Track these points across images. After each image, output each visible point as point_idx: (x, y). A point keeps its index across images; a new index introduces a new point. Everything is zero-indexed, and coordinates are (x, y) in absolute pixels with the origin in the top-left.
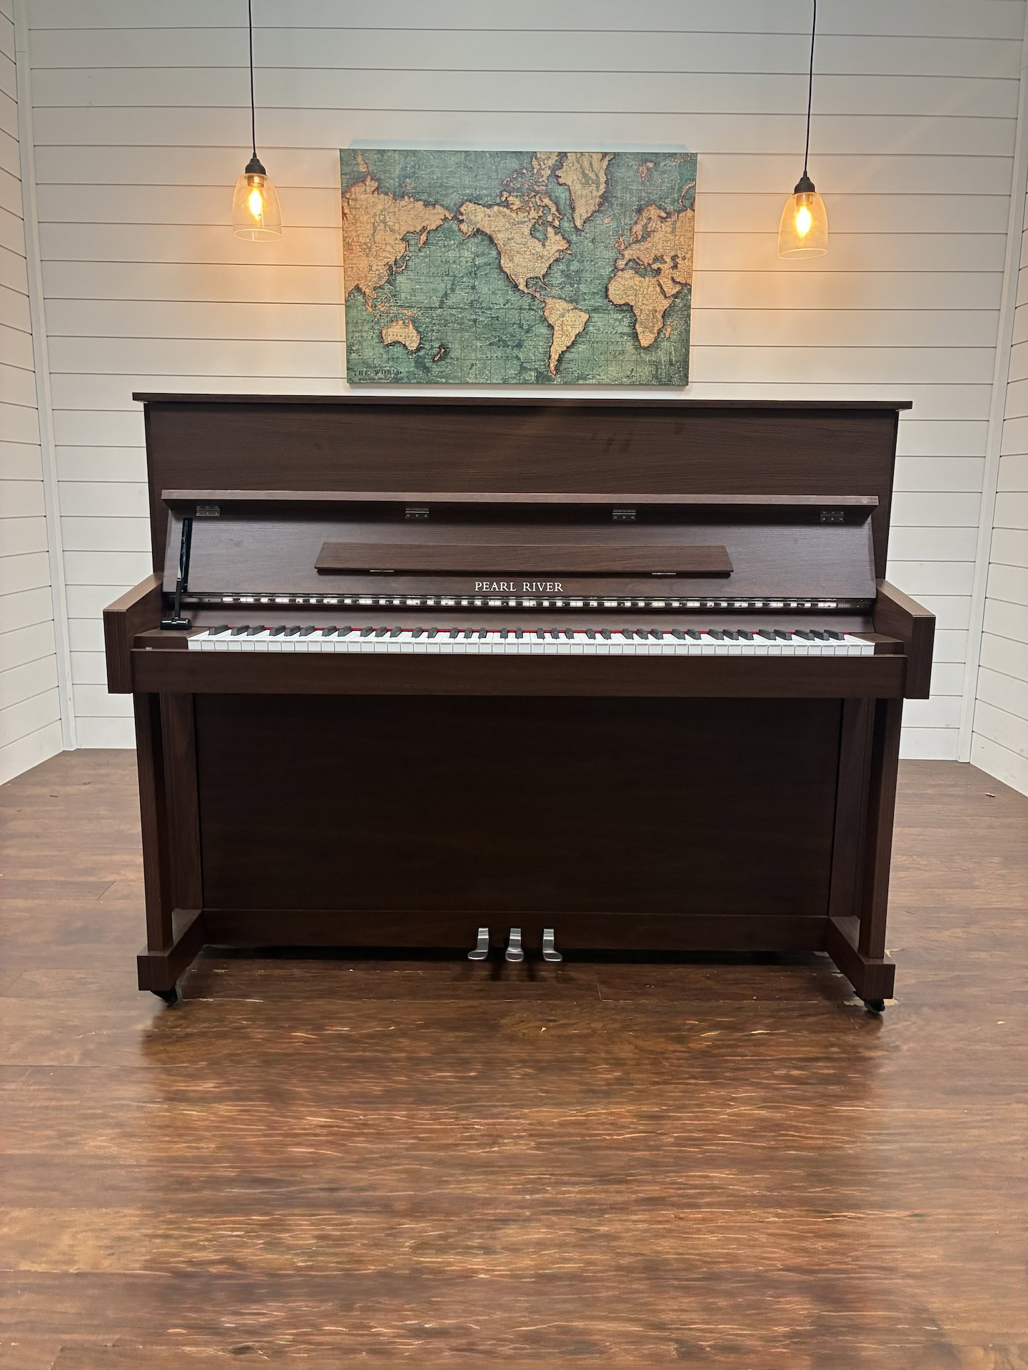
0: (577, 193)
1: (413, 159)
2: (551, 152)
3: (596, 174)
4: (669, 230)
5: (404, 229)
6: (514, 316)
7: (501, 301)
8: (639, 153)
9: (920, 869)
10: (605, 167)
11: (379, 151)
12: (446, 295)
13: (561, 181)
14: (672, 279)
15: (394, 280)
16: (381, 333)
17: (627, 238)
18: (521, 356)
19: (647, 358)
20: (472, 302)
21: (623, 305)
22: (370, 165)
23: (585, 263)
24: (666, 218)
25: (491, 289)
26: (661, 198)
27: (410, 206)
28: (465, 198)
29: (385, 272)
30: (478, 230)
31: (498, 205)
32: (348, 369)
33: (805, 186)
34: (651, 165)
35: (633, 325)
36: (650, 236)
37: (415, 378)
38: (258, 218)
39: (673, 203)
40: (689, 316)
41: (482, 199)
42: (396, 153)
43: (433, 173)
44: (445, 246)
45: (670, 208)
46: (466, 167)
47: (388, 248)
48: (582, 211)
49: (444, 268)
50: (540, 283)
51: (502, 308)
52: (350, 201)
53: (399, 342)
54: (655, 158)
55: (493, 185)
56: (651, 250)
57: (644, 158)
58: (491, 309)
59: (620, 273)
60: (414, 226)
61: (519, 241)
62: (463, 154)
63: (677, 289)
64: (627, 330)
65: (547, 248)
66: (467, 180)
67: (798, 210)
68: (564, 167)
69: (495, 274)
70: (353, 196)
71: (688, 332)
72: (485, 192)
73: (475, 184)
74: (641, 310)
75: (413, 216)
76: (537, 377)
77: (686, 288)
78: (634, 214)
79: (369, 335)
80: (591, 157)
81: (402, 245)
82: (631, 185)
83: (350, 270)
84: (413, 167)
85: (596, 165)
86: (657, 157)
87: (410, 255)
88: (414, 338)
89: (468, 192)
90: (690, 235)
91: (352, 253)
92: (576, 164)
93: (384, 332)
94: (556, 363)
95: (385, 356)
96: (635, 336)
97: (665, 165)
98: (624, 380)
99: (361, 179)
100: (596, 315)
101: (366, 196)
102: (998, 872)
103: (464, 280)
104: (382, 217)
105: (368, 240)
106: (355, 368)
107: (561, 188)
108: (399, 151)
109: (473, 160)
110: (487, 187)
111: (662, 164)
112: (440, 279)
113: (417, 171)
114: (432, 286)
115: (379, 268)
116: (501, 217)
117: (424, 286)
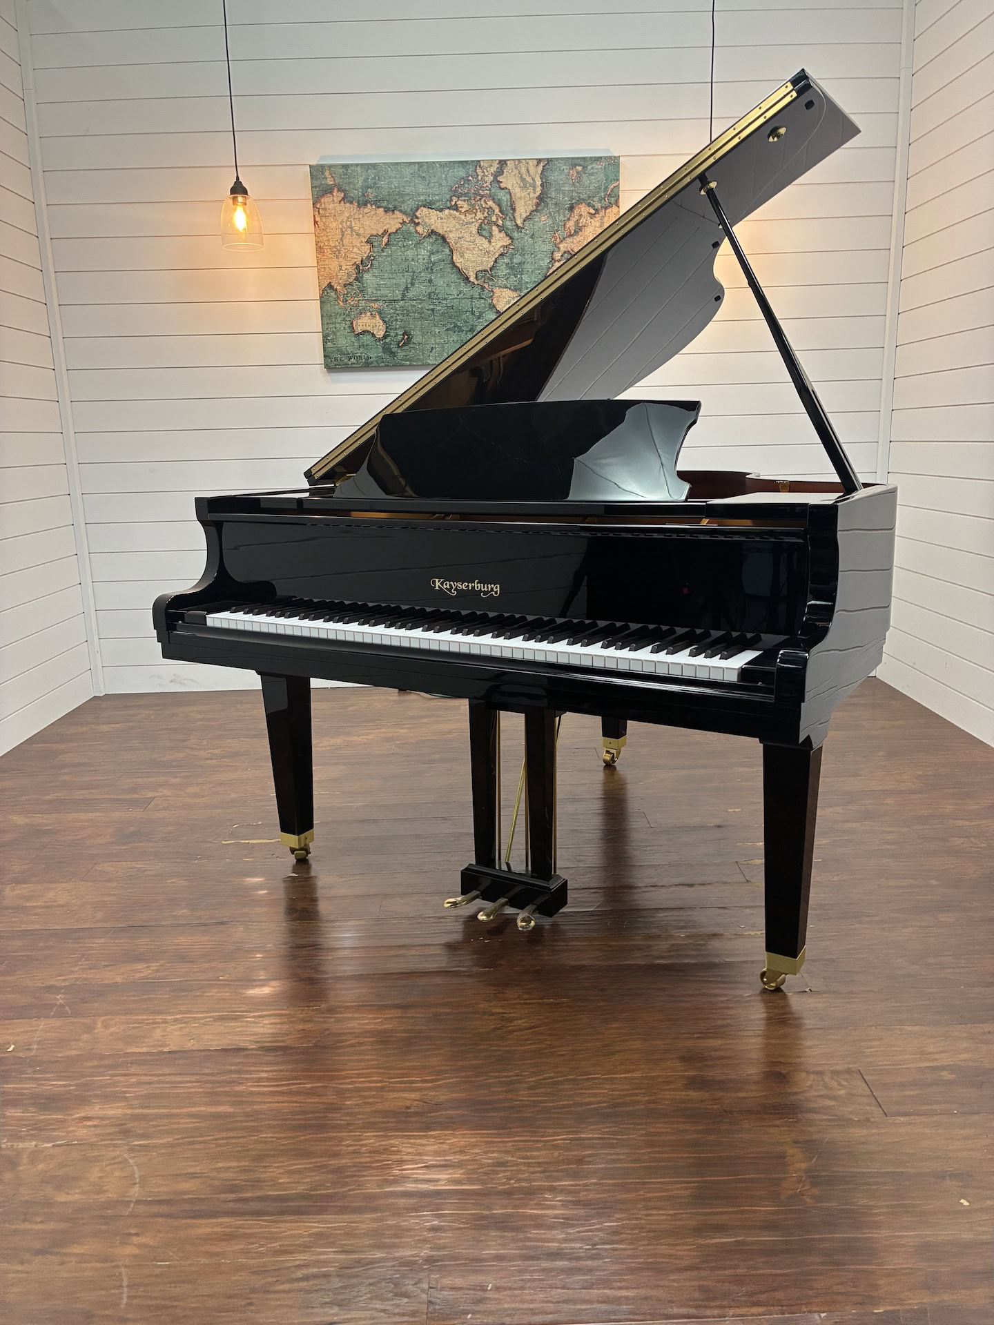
0: (517, 195)
1: (374, 171)
2: (492, 161)
3: (532, 178)
4: (597, 224)
5: (368, 233)
6: (467, 305)
7: (455, 292)
8: (569, 158)
10: (540, 172)
11: (343, 165)
12: (407, 288)
13: (503, 185)
15: (362, 277)
16: (352, 324)
17: (561, 233)
20: (430, 294)
22: (336, 178)
23: (526, 257)
24: (595, 214)
25: (445, 283)
26: (589, 197)
27: (373, 213)
28: (420, 204)
29: (353, 271)
30: (432, 231)
31: (449, 208)
32: (325, 356)
34: (580, 168)
36: (581, 231)
37: (383, 362)
38: (243, 232)
39: (600, 200)
41: (434, 204)
42: (359, 166)
43: (391, 183)
44: (404, 246)
45: (598, 205)
46: (420, 176)
47: (355, 250)
48: (522, 211)
49: (404, 266)
50: (488, 275)
51: (456, 298)
52: (320, 210)
53: (368, 331)
54: (582, 162)
55: (444, 192)
57: (574, 162)
58: (446, 299)
59: (557, 263)
60: (377, 230)
61: (468, 239)
62: (417, 165)
65: (493, 244)
66: (421, 188)
68: (504, 175)
69: (449, 269)
70: (323, 206)
72: (437, 198)
73: (428, 191)
75: (375, 222)
78: (567, 212)
79: (342, 326)
80: (528, 163)
81: (367, 247)
82: (564, 186)
83: (323, 270)
84: (374, 178)
85: (532, 170)
86: (585, 162)
87: (374, 255)
88: (381, 327)
89: (422, 198)
91: (324, 256)
92: (514, 170)
93: (354, 323)
95: (356, 344)
97: (592, 168)
99: (328, 191)
101: (335, 205)
102: (881, 763)
103: (422, 274)
105: (337, 244)
106: (331, 355)
107: (503, 191)
108: (361, 165)
109: (426, 170)
110: (439, 192)
111: (589, 167)
112: (402, 274)
113: (377, 182)
114: (394, 281)
115: (348, 267)
116: (451, 219)
117: (388, 282)
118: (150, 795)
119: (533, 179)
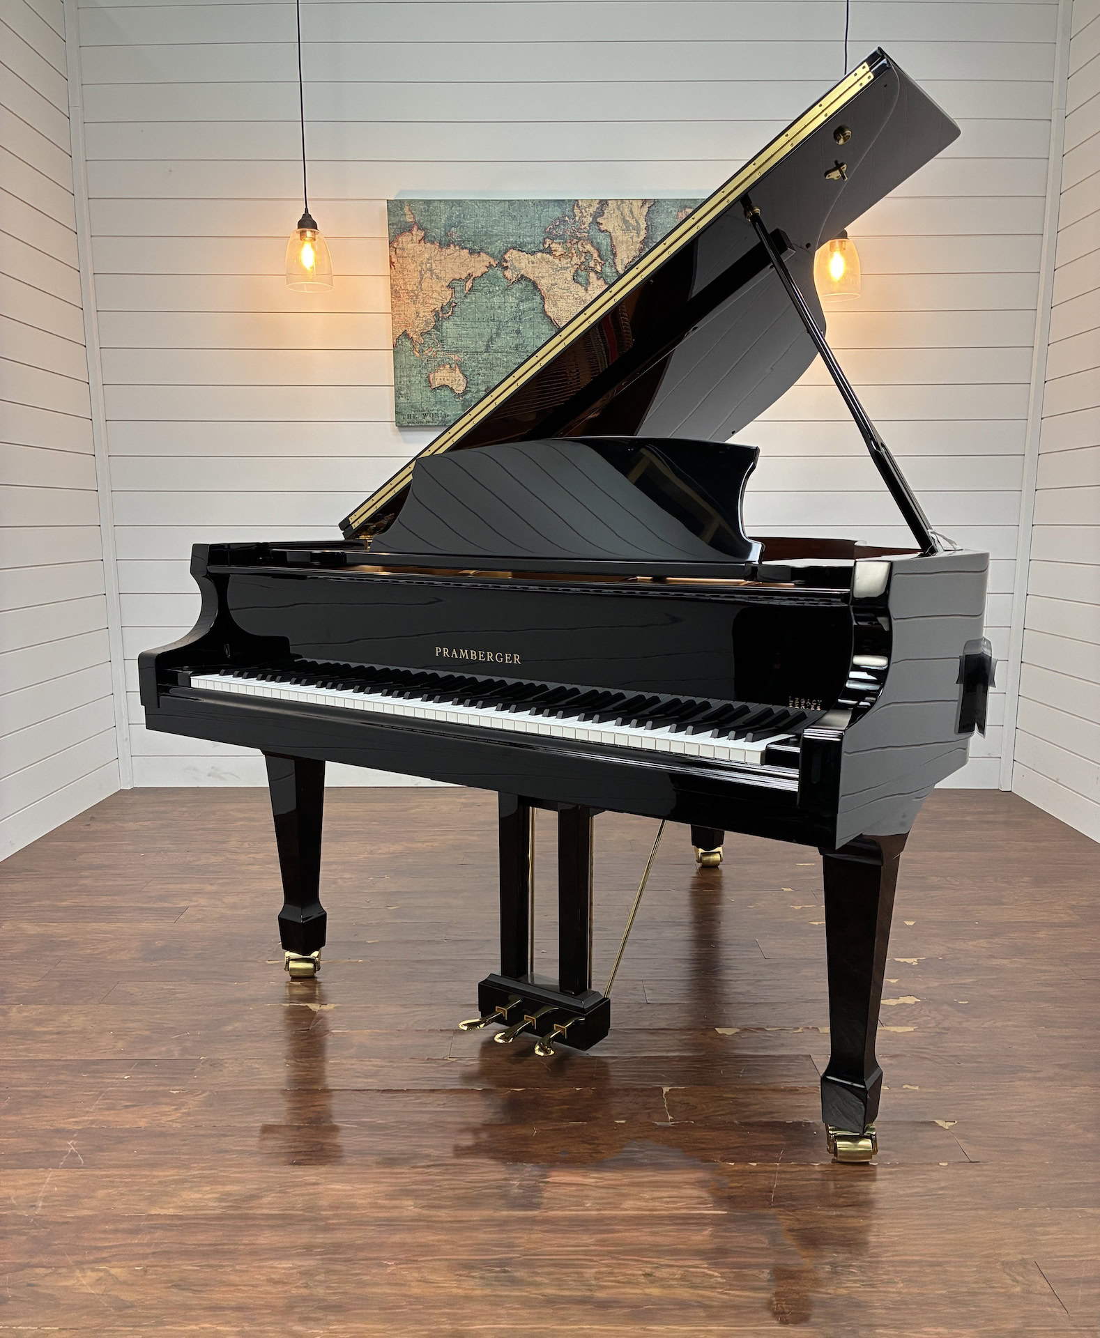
0: (619, 239)
1: (458, 208)
2: (592, 200)
3: (636, 220)
5: (449, 277)
8: (678, 199)
10: (645, 213)
11: (425, 201)
12: (491, 340)
13: (603, 227)
15: (442, 326)
16: (428, 377)
20: (517, 346)
22: (416, 215)
25: (534, 334)
27: (455, 255)
28: (509, 245)
29: (432, 319)
30: (522, 276)
31: (541, 251)
32: (397, 412)
34: (689, 211)
38: (309, 268)
41: (526, 246)
42: (442, 203)
43: (478, 223)
44: (490, 292)
46: (510, 215)
47: (435, 295)
48: (623, 257)
49: (489, 314)
52: (397, 250)
53: (447, 386)
54: (693, 204)
55: (536, 233)
57: (682, 204)
60: (460, 274)
61: (562, 286)
62: (507, 203)
65: (590, 292)
66: (511, 228)
67: (832, 256)
68: (605, 214)
69: (539, 319)
70: (400, 245)
72: (528, 239)
73: (519, 232)
75: (459, 264)
79: (417, 379)
80: (631, 204)
81: (448, 292)
83: (397, 316)
84: (458, 216)
85: (636, 211)
87: (456, 301)
88: (461, 382)
89: (512, 240)
91: (399, 300)
92: (617, 211)
93: (431, 376)
95: (432, 400)
99: (407, 229)
101: (414, 244)
103: (509, 324)
105: (415, 288)
106: (404, 412)
107: (603, 234)
108: (445, 200)
109: (517, 208)
110: (532, 235)
112: (486, 324)
113: (462, 220)
114: (477, 331)
115: (427, 314)
116: (544, 263)
117: (470, 331)
118: (183, 904)
119: (637, 222)
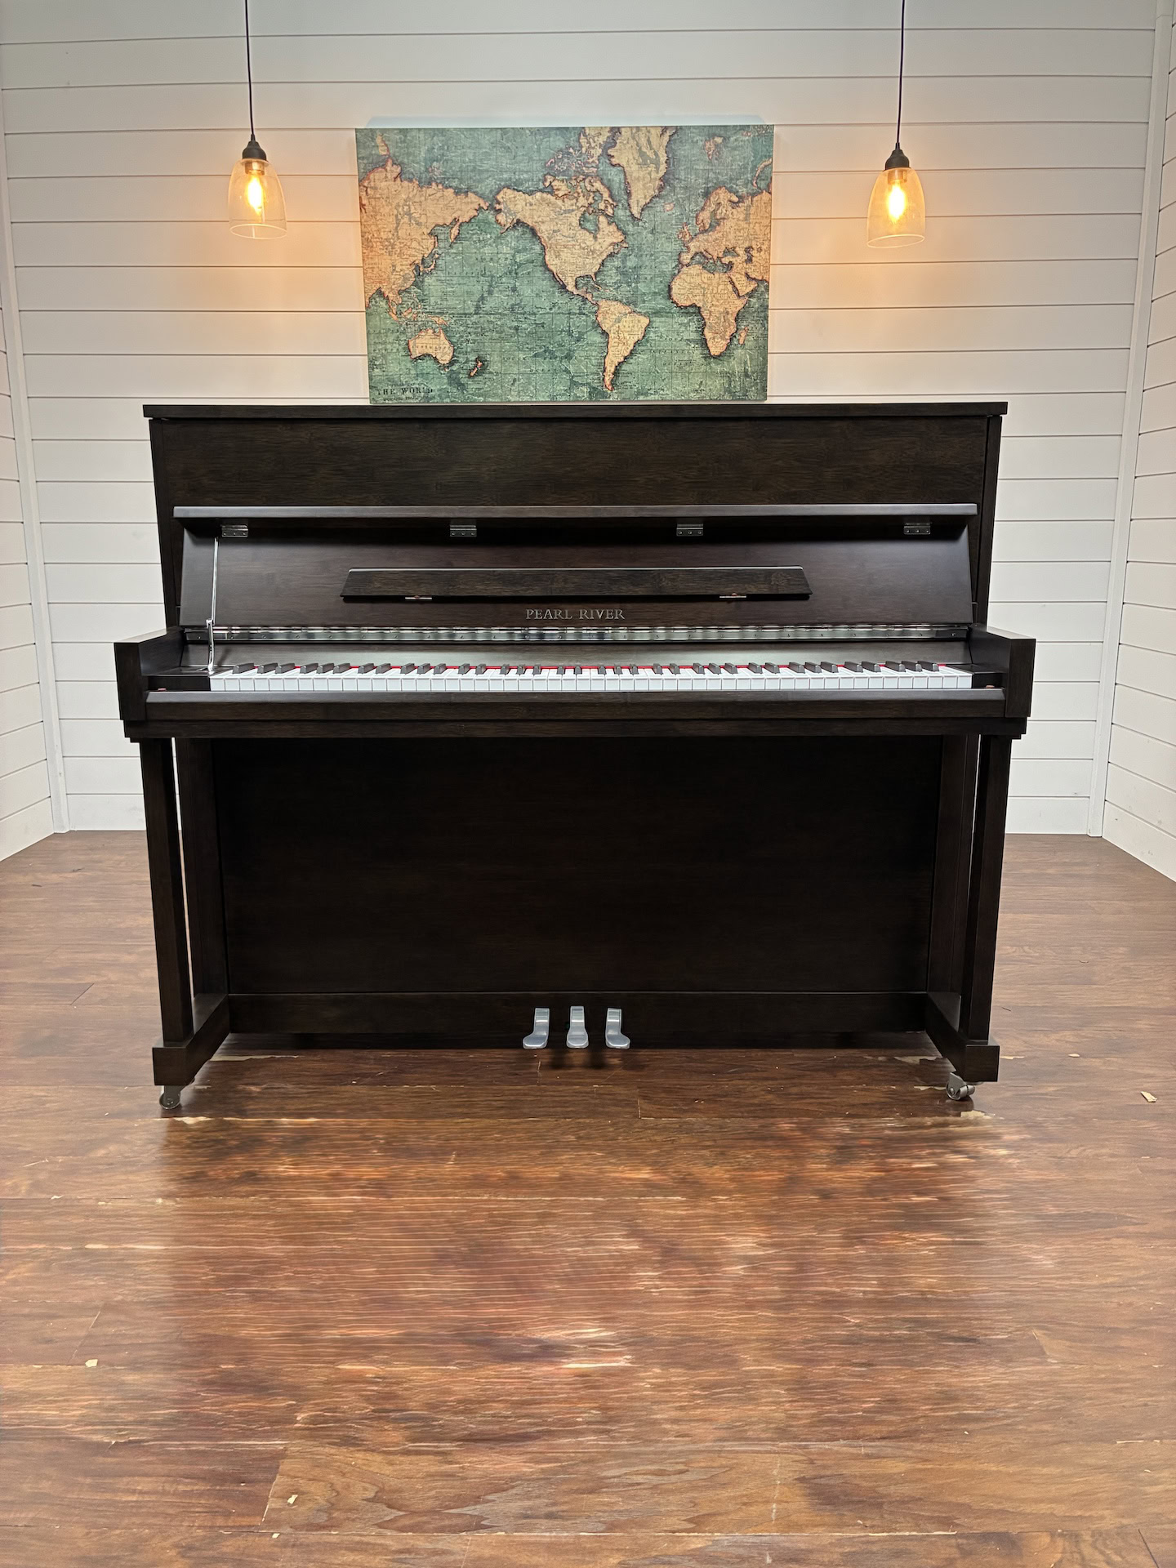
0: (634, 175)
1: (441, 138)
2: (601, 127)
3: (654, 152)
4: (742, 217)
5: (432, 222)
6: (561, 322)
7: (547, 305)
8: (704, 126)
9: (1030, 963)
10: (665, 144)
11: (401, 130)
12: (482, 298)
13: (615, 161)
14: (747, 275)
15: (423, 282)
16: (408, 344)
17: (693, 228)
18: (571, 369)
19: (719, 369)
20: (513, 306)
21: (690, 306)
22: (390, 147)
23: (644, 258)
24: (739, 202)
25: (534, 292)
26: (731, 179)
27: (439, 195)
28: (503, 183)
29: (411, 273)
30: (518, 221)
31: (541, 191)
32: (371, 387)
33: (898, 160)
34: (719, 140)
35: (701, 330)
36: (719, 225)
37: (448, 397)
38: (258, 211)
39: (746, 185)
40: (766, 318)
41: (522, 184)
42: (422, 132)
43: (465, 156)
44: (480, 241)
45: (743, 191)
46: (503, 146)
47: (414, 244)
48: (639, 197)
49: (478, 268)
50: (592, 282)
51: (548, 313)
52: (369, 189)
53: (429, 355)
54: (724, 131)
55: (534, 168)
56: (721, 241)
57: (711, 132)
58: (535, 314)
59: (685, 268)
60: (444, 219)
61: (567, 234)
62: (500, 132)
63: (751, 288)
64: (694, 336)
65: (600, 241)
66: (505, 162)
67: (890, 190)
68: (617, 147)
69: (539, 273)
70: (372, 184)
71: (765, 337)
72: (525, 176)
73: (514, 167)
74: (711, 312)
75: (443, 206)
76: (590, 393)
77: (762, 285)
78: (700, 199)
79: (395, 347)
80: (649, 132)
81: (430, 241)
82: (697, 164)
83: (370, 270)
84: (441, 148)
85: (655, 141)
86: (726, 131)
87: (440, 252)
88: (446, 350)
89: (505, 176)
90: (766, 222)
91: (371, 251)
92: (631, 141)
93: (411, 343)
94: (612, 376)
95: (413, 372)
96: (704, 343)
97: (736, 140)
98: (692, 395)
99: (380, 164)
100: (657, 321)
101: (388, 183)
102: (1122, 965)
104: (406, 208)
105: (391, 236)
107: (615, 169)
108: (425, 130)
109: (510, 138)
110: (528, 171)
111: (732, 139)
112: (475, 279)
113: (445, 152)
114: (466, 288)
115: (405, 268)
116: (545, 206)
117: (457, 289)
118: (87, 980)
119: (656, 154)
